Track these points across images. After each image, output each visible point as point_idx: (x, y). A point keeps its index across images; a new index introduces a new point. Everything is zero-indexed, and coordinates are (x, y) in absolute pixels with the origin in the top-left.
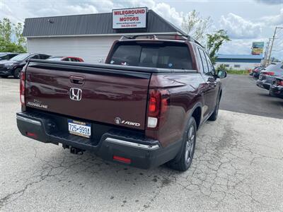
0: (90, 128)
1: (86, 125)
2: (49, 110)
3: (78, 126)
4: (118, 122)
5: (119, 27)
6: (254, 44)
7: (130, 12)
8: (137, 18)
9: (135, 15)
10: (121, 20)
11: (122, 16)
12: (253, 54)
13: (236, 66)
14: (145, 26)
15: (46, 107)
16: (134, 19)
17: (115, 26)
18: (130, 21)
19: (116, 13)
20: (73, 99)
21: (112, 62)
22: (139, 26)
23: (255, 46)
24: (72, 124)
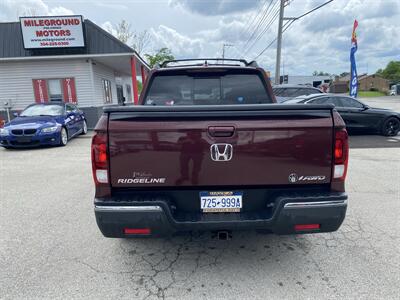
0: (240, 197)
1: (234, 194)
2: (167, 185)
3: (219, 199)
4: (293, 180)
5: (37, 45)
7: (53, 22)
8: (68, 31)
9: (64, 28)
10: (39, 34)
11: (40, 29)
14: (83, 45)
15: (161, 180)
16: (62, 33)
17: (28, 45)
18: (54, 37)
19: (28, 24)
20: (217, 160)
21: (149, 102)
22: (72, 44)
24: (207, 198)
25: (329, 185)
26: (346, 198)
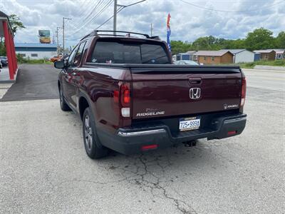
0: (199, 120)
1: (197, 118)
2: (165, 115)
3: (189, 122)
6: (40, 31)
12: (42, 42)
13: (33, 55)
20: (193, 98)
21: (94, 60)
23: (41, 34)
24: (183, 122)
25: (238, 109)
26: (245, 116)
